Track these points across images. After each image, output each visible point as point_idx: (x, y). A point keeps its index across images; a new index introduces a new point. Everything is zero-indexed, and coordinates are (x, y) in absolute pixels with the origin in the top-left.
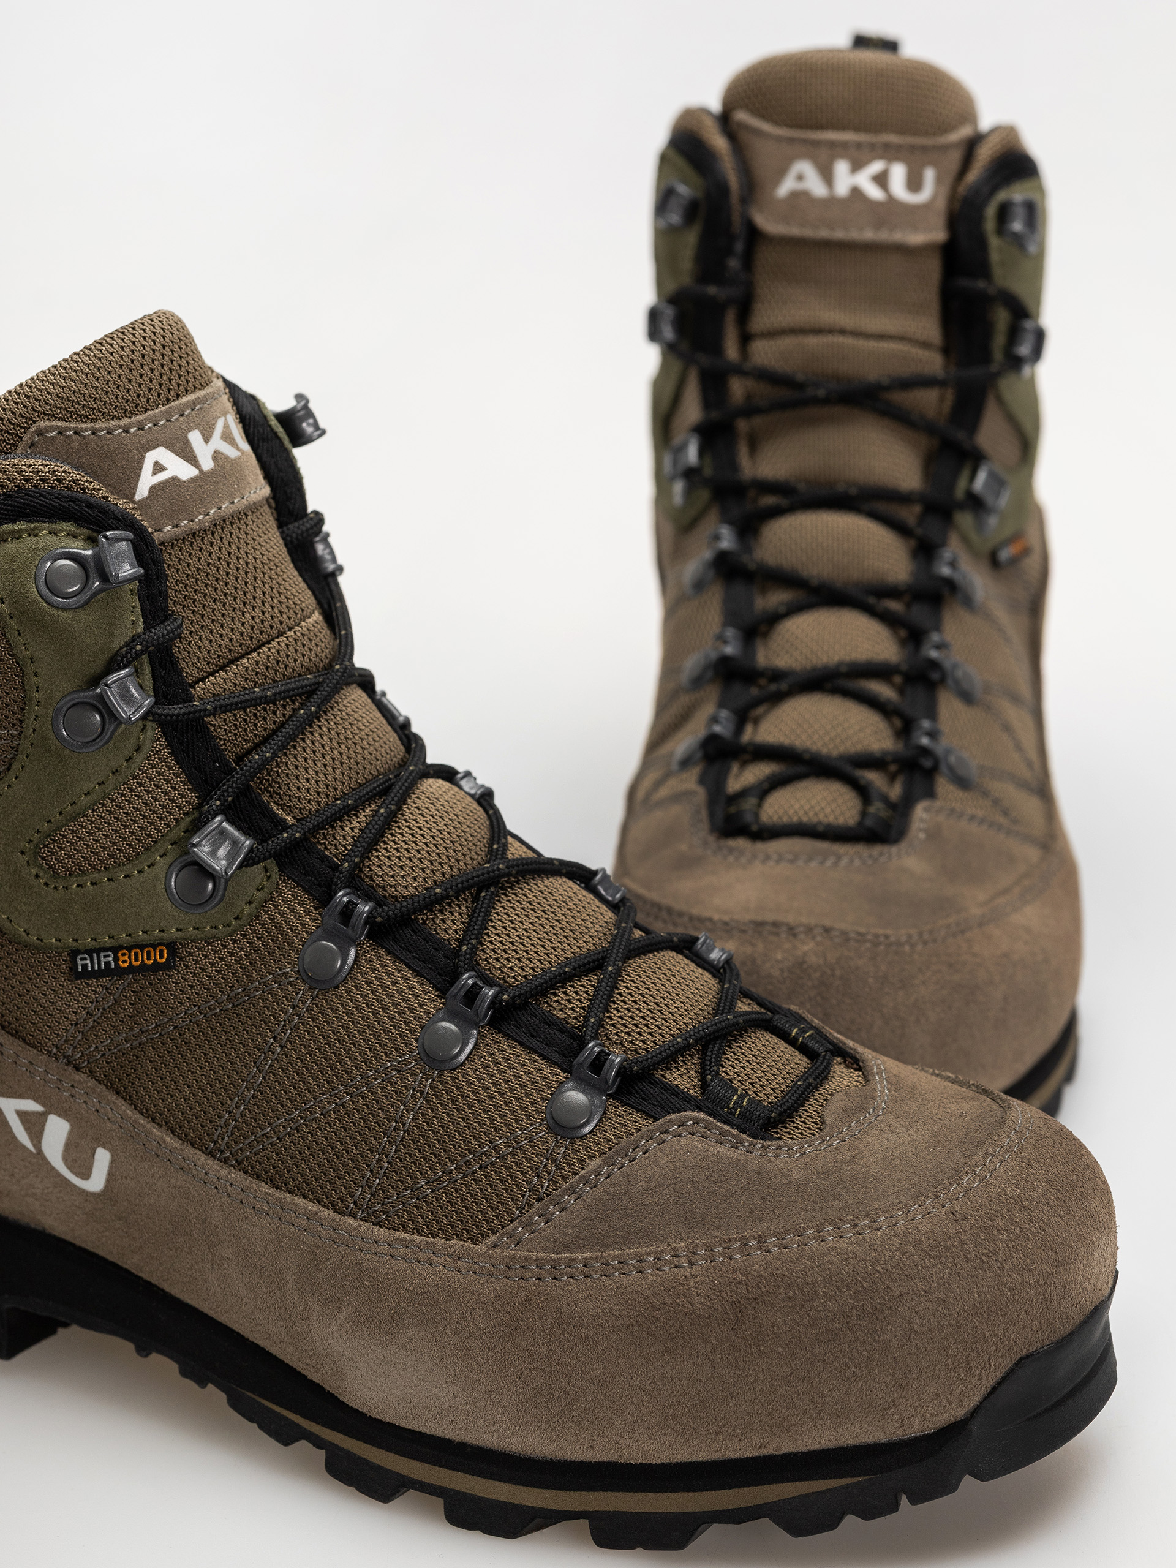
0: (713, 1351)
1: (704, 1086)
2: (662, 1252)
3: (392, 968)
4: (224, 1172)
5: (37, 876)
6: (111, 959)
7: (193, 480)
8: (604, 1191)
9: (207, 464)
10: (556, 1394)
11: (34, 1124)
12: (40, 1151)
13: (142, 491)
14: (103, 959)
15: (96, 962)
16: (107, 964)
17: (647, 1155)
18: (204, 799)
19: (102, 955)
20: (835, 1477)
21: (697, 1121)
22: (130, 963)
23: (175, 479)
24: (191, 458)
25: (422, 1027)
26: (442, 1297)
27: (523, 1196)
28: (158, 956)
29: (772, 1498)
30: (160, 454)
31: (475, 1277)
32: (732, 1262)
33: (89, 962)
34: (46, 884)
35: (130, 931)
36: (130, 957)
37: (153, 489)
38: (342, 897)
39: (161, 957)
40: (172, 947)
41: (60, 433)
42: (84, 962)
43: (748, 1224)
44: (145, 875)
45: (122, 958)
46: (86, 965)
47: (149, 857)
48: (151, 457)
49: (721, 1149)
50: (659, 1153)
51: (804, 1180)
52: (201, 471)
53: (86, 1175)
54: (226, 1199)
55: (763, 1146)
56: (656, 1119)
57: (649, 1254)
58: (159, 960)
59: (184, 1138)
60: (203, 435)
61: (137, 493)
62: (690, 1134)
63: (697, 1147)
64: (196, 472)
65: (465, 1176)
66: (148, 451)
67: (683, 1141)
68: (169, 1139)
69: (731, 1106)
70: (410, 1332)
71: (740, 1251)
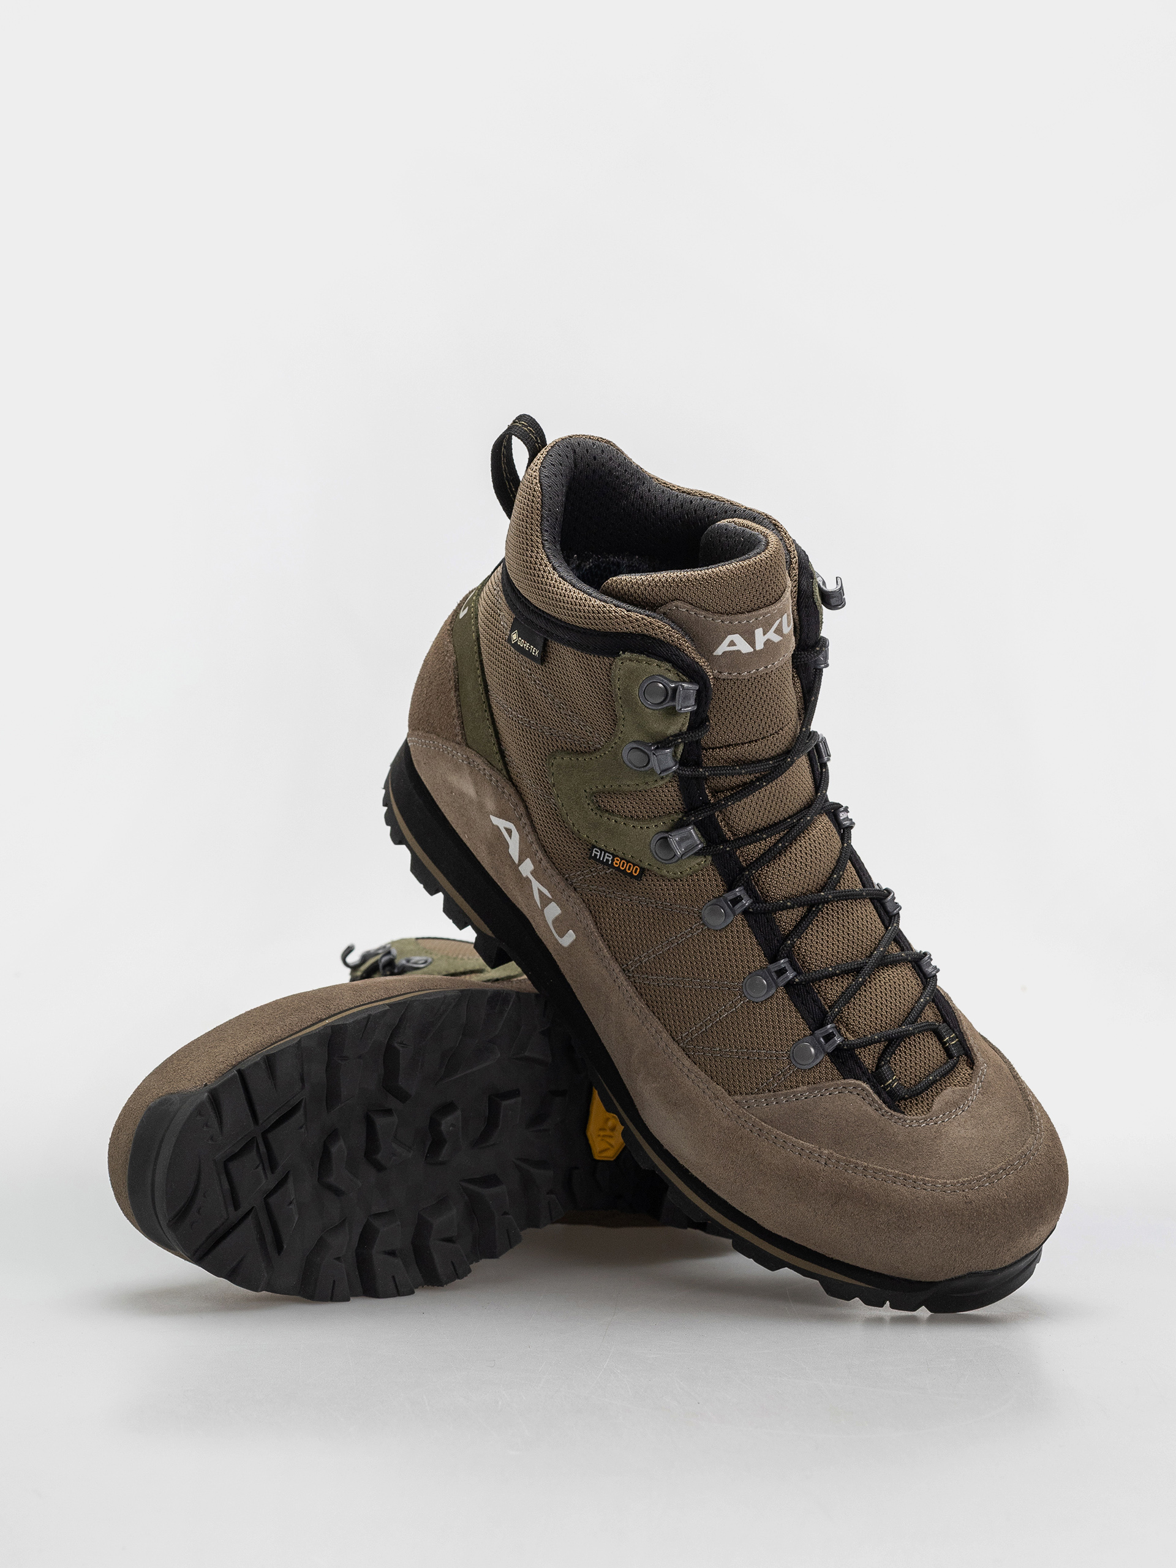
0: (819, 1209)
1: (878, 1066)
2: (814, 1151)
3: (747, 934)
4: (625, 983)
5: (589, 804)
6: (610, 859)
7: (748, 654)
8: (801, 1105)
9: (759, 646)
10: (738, 1184)
11: (545, 901)
12: (543, 911)
13: (719, 651)
14: (606, 857)
15: (602, 856)
16: (608, 860)
17: (831, 1096)
18: (686, 813)
19: (607, 854)
20: (858, 1281)
21: (863, 1089)
22: (619, 866)
23: (739, 651)
24: (752, 643)
25: (750, 973)
26: (702, 1111)
27: (762, 1084)
28: (634, 871)
29: (824, 1274)
30: (736, 638)
31: (722, 1112)
32: (846, 1173)
33: (599, 854)
34: (592, 810)
35: (625, 852)
36: (620, 863)
37: (724, 653)
38: (738, 891)
39: (635, 872)
40: (643, 870)
41: (687, 610)
42: (596, 853)
43: (864, 1155)
44: (643, 831)
45: (616, 861)
46: (597, 855)
47: (649, 824)
48: (730, 638)
49: (869, 1109)
50: (837, 1098)
51: (903, 1142)
52: (755, 650)
53: (562, 936)
54: (621, 995)
55: (892, 1114)
56: (844, 1079)
57: (808, 1149)
58: (633, 873)
59: (614, 955)
60: (764, 632)
61: (716, 652)
62: (857, 1094)
63: (857, 1103)
64: (752, 650)
65: (739, 1058)
66: (730, 634)
67: (852, 1097)
68: (606, 951)
69: (886, 1085)
70: (681, 1116)
71: (853, 1169)
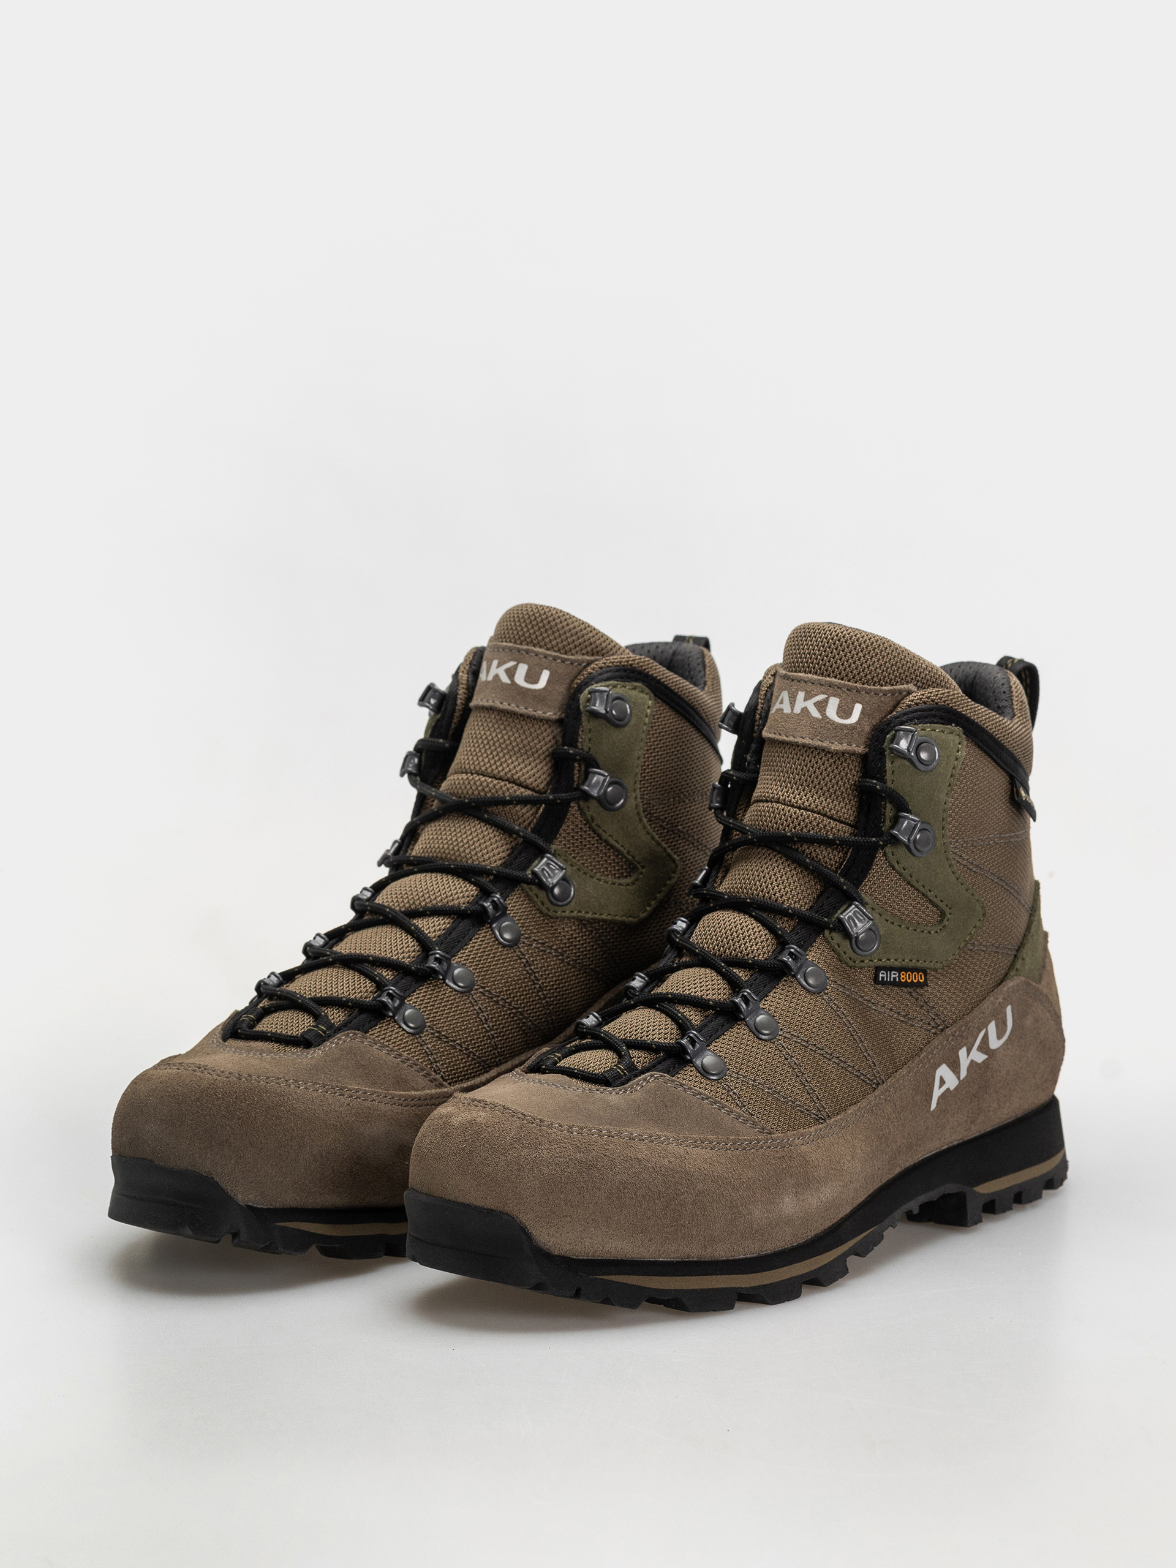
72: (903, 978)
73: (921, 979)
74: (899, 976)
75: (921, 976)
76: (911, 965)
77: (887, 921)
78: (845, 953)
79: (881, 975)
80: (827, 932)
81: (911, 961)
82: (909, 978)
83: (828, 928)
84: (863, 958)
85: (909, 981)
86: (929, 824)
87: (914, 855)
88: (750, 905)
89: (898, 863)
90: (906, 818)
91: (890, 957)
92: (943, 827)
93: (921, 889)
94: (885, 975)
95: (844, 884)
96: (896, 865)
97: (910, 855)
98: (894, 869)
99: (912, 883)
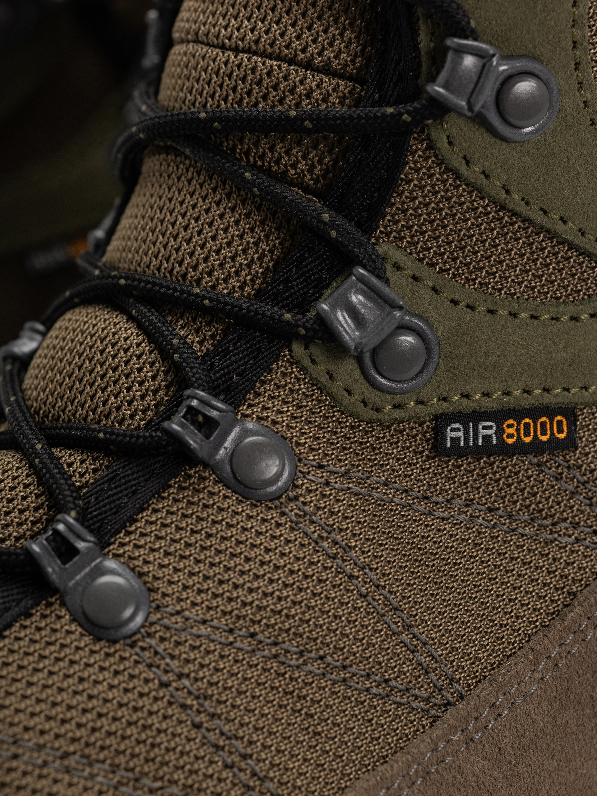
72: (510, 436)
73: (560, 431)
74: (500, 432)
75: (560, 423)
76: (527, 402)
77: (455, 302)
78: (349, 392)
79: (451, 435)
80: (298, 349)
81: (528, 392)
82: (527, 434)
83: (299, 337)
84: (399, 399)
85: (527, 440)
86: (535, 58)
87: (504, 139)
88: (127, 291)
89: (468, 163)
90: (461, 51)
91: (468, 389)
92: (577, 64)
93: (539, 218)
94: (460, 434)
95: (331, 225)
96: (463, 168)
97: (493, 140)
98: (458, 176)
99: (511, 206)
